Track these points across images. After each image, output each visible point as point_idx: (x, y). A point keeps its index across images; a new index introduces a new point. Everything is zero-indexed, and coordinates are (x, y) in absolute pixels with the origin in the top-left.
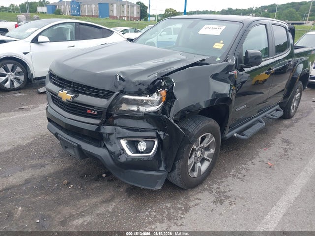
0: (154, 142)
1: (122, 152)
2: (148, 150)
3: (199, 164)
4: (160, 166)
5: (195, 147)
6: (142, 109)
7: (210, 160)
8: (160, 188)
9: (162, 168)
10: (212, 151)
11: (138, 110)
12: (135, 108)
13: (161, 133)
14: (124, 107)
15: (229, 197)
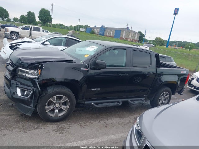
0: (31, 92)
1: (15, 93)
2: (27, 95)
3: (57, 111)
4: (31, 104)
5: (51, 100)
6: (27, 75)
7: (66, 111)
8: (30, 115)
9: (32, 105)
10: (68, 107)
11: (25, 75)
12: (24, 74)
13: (35, 89)
14: (20, 73)
15: (63, 130)
